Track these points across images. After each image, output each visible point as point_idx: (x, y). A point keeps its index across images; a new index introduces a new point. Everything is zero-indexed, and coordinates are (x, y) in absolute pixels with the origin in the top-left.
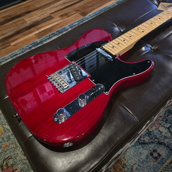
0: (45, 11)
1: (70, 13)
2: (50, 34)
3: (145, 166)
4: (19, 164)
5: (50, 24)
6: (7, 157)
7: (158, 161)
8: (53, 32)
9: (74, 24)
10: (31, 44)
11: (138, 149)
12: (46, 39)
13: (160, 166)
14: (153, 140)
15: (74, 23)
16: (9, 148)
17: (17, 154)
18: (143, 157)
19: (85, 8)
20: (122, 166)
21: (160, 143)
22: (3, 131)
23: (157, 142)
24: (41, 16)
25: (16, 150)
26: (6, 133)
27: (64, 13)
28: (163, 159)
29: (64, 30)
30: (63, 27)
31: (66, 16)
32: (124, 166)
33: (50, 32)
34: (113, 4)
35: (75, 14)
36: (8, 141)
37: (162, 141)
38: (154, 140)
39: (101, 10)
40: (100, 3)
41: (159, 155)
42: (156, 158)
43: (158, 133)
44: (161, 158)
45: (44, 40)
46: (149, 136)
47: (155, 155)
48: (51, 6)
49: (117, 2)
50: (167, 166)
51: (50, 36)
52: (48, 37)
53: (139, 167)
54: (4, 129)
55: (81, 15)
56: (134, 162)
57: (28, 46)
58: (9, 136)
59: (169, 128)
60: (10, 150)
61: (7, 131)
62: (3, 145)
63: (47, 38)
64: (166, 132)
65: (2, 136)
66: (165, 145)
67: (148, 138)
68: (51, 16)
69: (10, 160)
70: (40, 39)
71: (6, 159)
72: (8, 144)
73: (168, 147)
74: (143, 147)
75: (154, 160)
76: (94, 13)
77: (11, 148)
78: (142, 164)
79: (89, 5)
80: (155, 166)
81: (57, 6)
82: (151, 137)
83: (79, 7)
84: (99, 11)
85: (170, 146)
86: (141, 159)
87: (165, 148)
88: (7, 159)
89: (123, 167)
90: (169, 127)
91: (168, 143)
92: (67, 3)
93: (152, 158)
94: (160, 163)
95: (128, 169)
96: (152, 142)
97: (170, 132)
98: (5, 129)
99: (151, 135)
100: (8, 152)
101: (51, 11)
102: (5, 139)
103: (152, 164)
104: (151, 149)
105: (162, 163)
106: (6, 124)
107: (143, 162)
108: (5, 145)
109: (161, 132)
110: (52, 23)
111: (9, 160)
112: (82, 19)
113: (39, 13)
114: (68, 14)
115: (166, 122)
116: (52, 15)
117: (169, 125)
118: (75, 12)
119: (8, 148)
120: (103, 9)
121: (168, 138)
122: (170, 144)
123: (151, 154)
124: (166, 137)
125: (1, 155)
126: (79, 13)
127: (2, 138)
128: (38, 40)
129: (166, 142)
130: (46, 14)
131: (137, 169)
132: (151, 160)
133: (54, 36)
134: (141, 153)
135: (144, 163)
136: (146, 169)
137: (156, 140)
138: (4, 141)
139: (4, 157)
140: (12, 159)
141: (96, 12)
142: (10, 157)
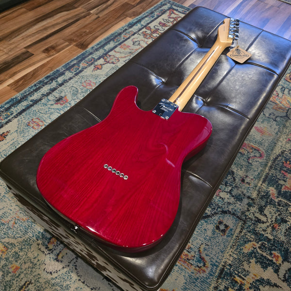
0: (14, 43)
1: (59, 45)
2: (35, 83)
3: (213, 244)
4: (46, 287)
5: (30, 66)
6: (23, 283)
7: (226, 234)
8: (41, 80)
9: (72, 64)
10: (8, 103)
11: (201, 225)
12: (32, 92)
13: (229, 238)
14: (215, 210)
15: (71, 62)
16: (22, 271)
17: (39, 274)
18: (209, 233)
19: (81, 36)
20: (187, 251)
21: (224, 212)
22: (3, 249)
23: (220, 211)
24: (10, 53)
25: (34, 270)
26: (9, 250)
27: (50, 45)
28: (231, 230)
29: (57, 74)
30: (55, 70)
31: (53, 51)
32: (190, 250)
33: (35, 79)
34: (123, 28)
35: (67, 46)
36: (16, 261)
37: (226, 209)
38: (217, 210)
39: (108, 38)
40: (103, 27)
41: (226, 226)
42: (224, 231)
43: (219, 201)
44: (229, 230)
45: (29, 94)
46: (211, 207)
47: (222, 227)
48: (23, 34)
49: (129, 24)
50: (237, 237)
51: (37, 87)
52: (34, 88)
53: (206, 247)
54: (5, 245)
55: (79, 48)
56: (200, 242)
57: (3, 107)
58: (17, 253)
59: (230, 192)
60: (25, 272)
61: (10, 247)
62: (11, 268)
63: (32, 90)
64: (229, 197)
65: (4, 256)
66: (230, 212)
67: (210, 209)
68: (28, 52)
69: (30, 286)
70: (21, 92)
71: (22, 287)
72: (18, 264)
73: (234, 214)
74: (206, 222)
75: (221, 233)
76: (98, 44)
77: (26, 269)
78: (210, 241)
79: (88, 31)
80: (224, 240)
81: (34, 34)
82: (213, 207)
83: (71, 34)
84: (105, 39)
85: (236, 213)
86: (207, 236)
87: (231, 216)
88: (24, 287)
89: (189, 252)
90: (230, 190)
91: (233, 210)
92: (49, 27)
93: (219, 232)
94: (229, 236)
95: (195, 252)
96: (216, 213)
97: (233, 196)
98: (7, 245)
99: (212, 204)
100: (22, 276)
101: (25, 42)
102: (10, 259)
103: (221, 238)
104: (215, 222)
105: (231, 234)
106: (5, 237)
107: (210, 240)
108: (14, 268)
109: (223, 198)
110: (34, 64)
111: (28, 286)
112: (83, 55)
113: (5, 48)
114: (57, 46)
115: (226, 185)
116: (30, 50)
117: (230, 188)
118: (67, 43)
119: (20, 270)
120: (111, 36)
121: (232, 204)
122: (235, 210)
123: (218, 228)
124: (229, 203)
125: (13, 283)
126: (75, 44)
127: (6, 258)
128: (18, 95)
129: (230, 210)
130: (18, 50)
131: (205, 249)
132: (219, 235)
133: (44, 86)
134: (205, 230)
135: (212, 240)
136: (215, 246)
137: (219, 209)
138: (11, 262)
139: (18, 285)
140: (32, 284)
141: (100, 42)
142: (28, 283)
